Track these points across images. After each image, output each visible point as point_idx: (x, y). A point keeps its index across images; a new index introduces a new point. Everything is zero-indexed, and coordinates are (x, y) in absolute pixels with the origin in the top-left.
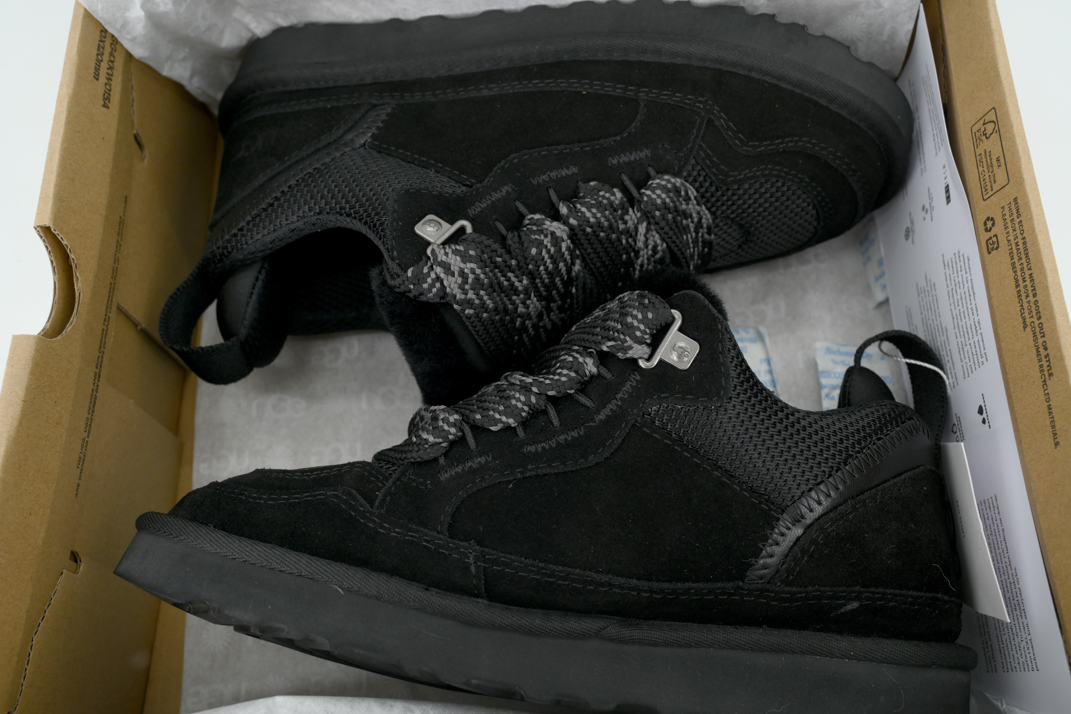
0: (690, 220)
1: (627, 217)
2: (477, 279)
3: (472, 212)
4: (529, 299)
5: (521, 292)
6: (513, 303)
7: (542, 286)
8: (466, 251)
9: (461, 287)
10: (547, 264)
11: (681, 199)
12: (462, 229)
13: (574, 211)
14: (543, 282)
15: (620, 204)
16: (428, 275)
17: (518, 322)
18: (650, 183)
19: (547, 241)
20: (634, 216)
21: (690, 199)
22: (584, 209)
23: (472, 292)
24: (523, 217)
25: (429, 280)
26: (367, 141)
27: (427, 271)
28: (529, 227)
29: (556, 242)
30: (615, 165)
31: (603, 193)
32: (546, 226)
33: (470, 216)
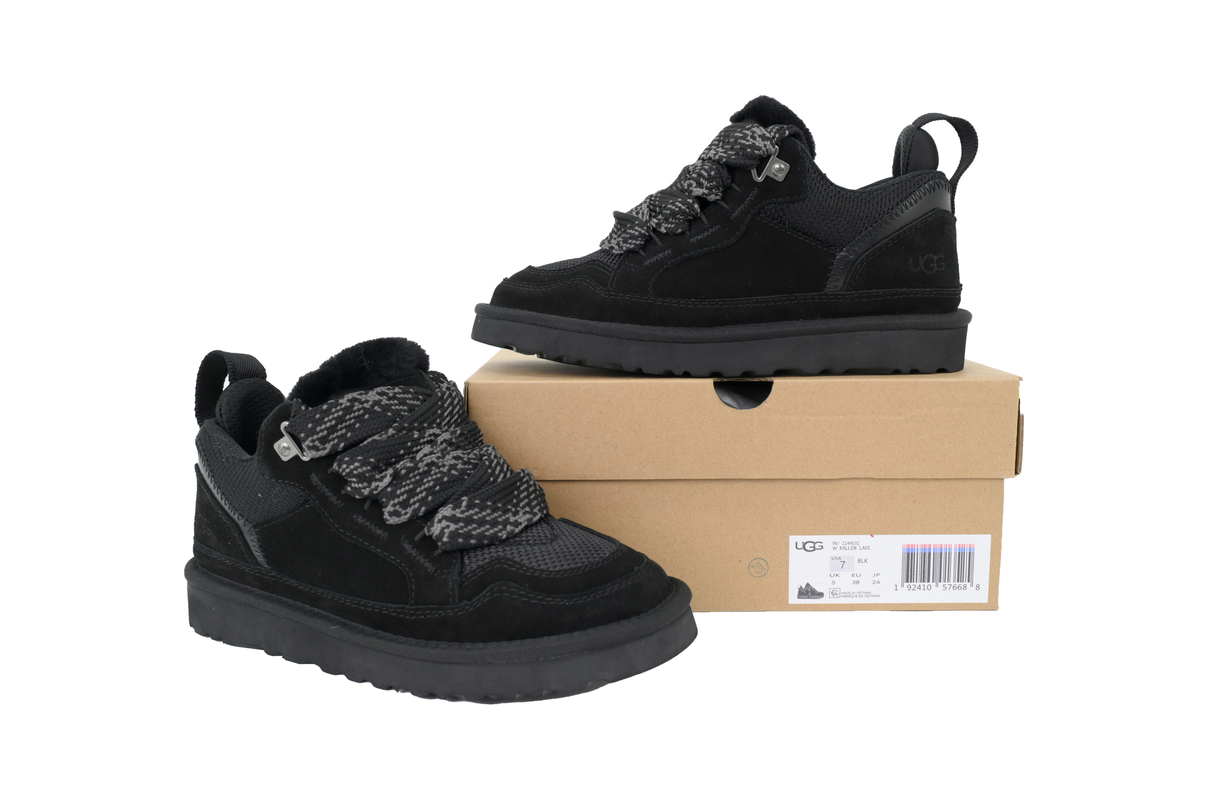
3: (756, 191)
8: (753, 151)
12: (759, 172)
13: (690, 206)
16: (775, 133)
19: (705, 183)
22: (683, 207)
24: (723, 199)
25: (775, 131)
26: (839, 253)
27: (776, 135)
28: (717, 191)
30: (666, 250)
31: (673, 226)
32: (706, 191)
33: (755, 188)
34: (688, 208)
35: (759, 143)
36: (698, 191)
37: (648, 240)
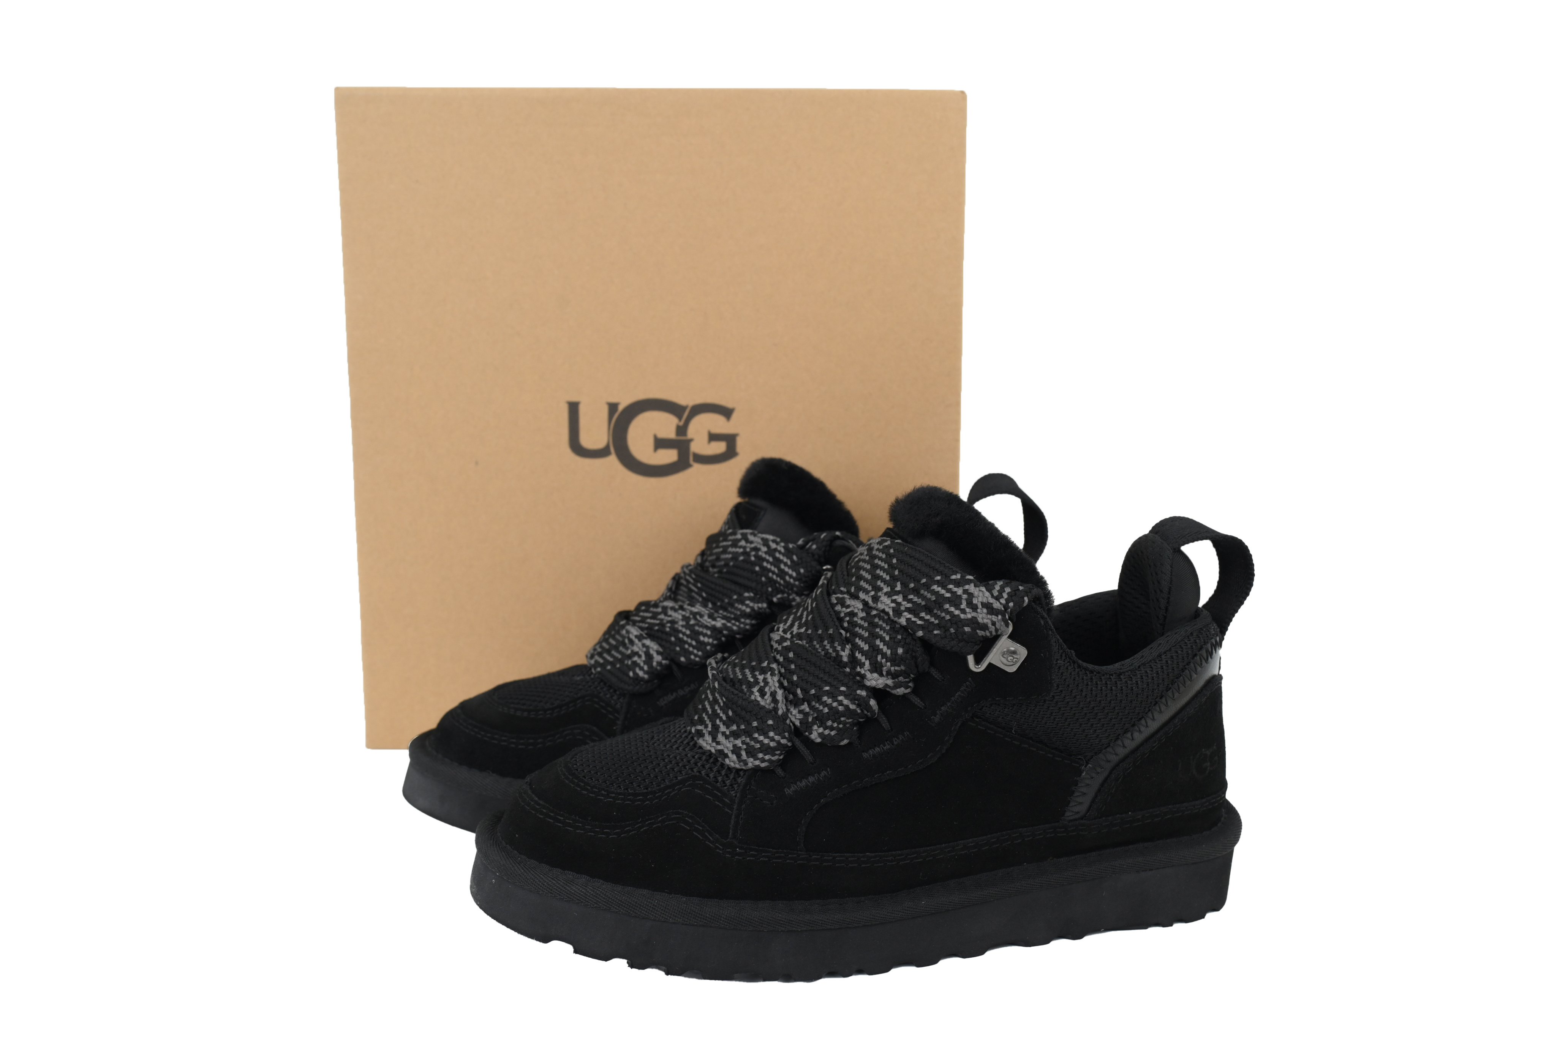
0: (728, 733)
1: (800, 716)
2: (957, 607)
3: (968, 684)
4: (893, 609)
5: (904, 611)
6: (910, 601)
7: (881, 625)
8: (974, 630)
9: (971, 595)
10: (882, 643)
11: (745, 747)
12: (978, 661)
13: (862, 703)
14: (882, 628)
15: (811, 727)
16: (1007, 601)
17: (898, 588)
18: (781, 757)
20: (793, 719)
21: (733, 752)
22: (852, 707)
23: (959, 594)
24: (915, 691)
25: (1005, 596)
26: (1086, 767)
27: (1010, 605)
28: (907, 680)
29: (876, 668)
30: (823, 770)
31: (833, 733)
32: (890, 682)
33: (970, 679)
34: (859, 705)
35: (983, 617)
36: (875, 680)
37: (790, 753)
